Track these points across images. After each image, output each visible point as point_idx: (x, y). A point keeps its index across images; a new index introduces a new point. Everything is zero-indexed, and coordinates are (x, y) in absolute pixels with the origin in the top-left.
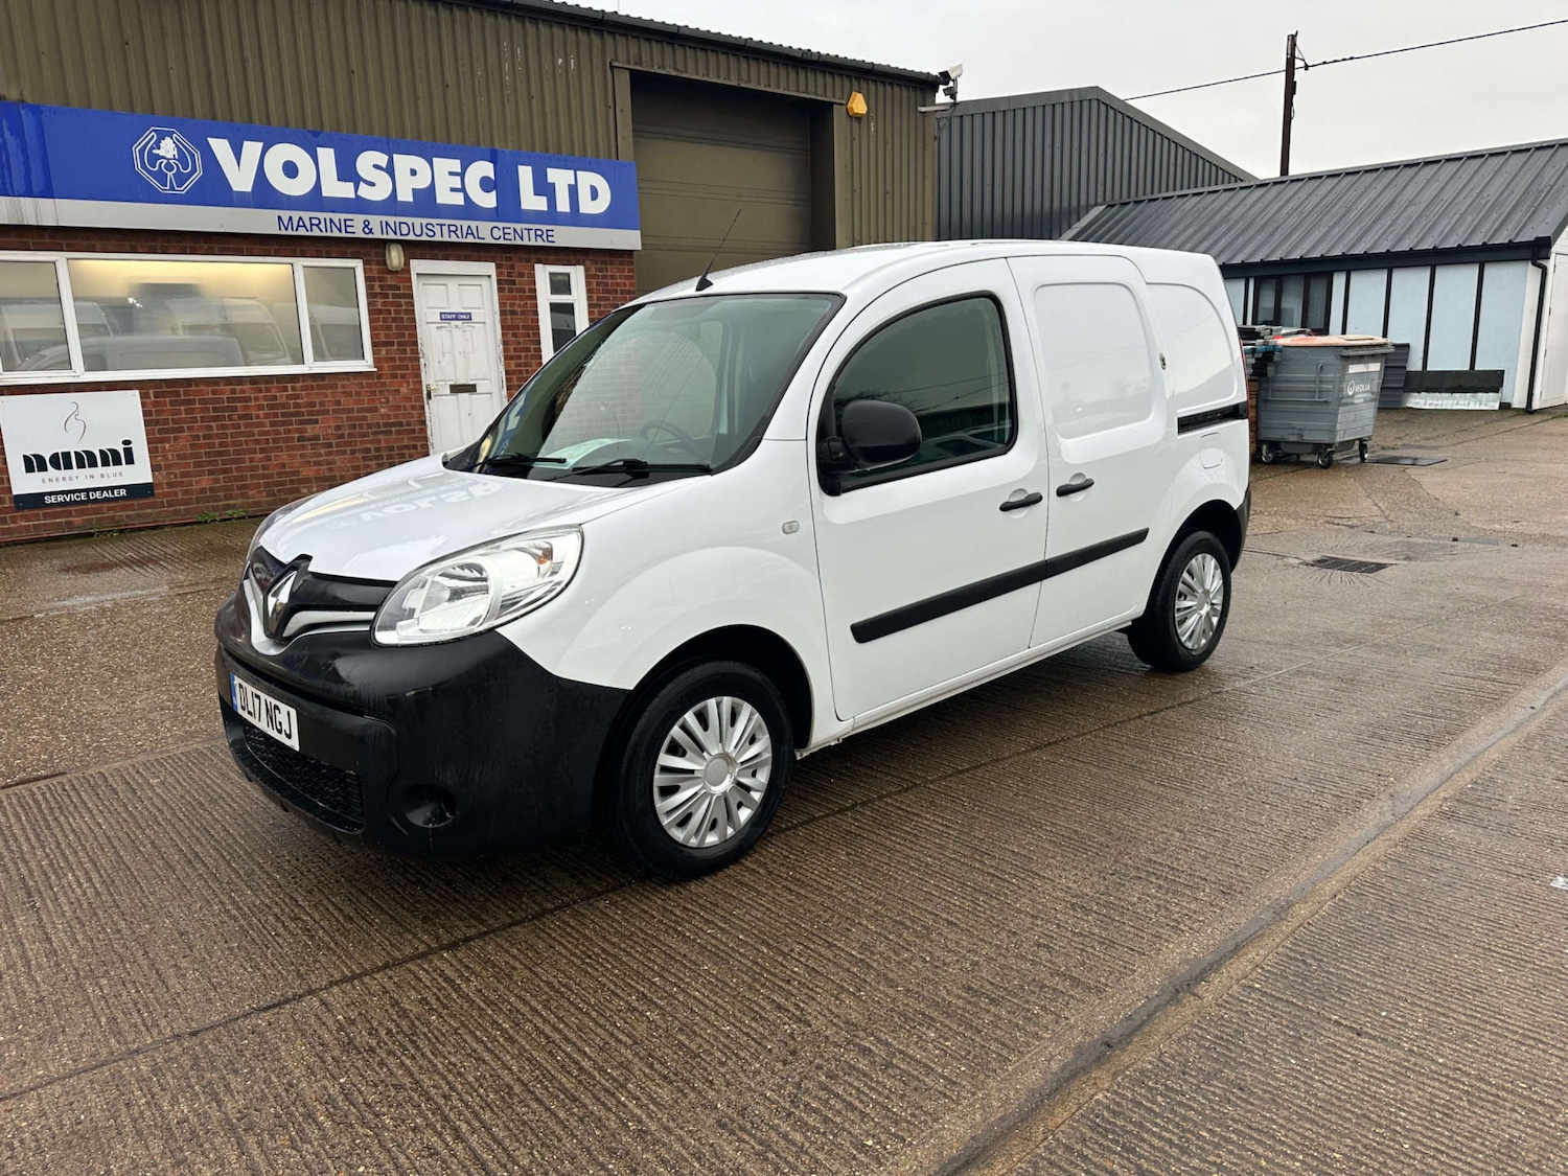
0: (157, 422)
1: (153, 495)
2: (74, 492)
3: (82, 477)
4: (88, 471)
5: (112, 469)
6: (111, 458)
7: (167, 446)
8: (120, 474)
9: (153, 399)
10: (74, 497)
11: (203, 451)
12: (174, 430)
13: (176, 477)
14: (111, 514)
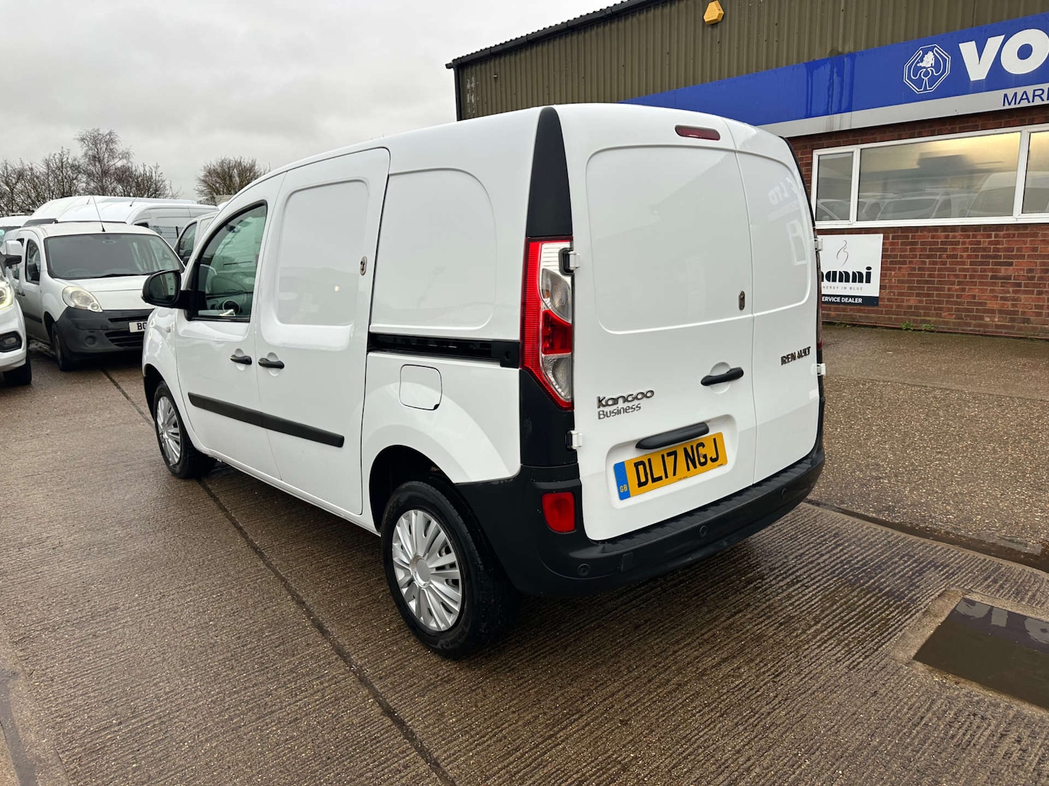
0: (890, 256)
1: (877, 305)
2: (834, 296)
3: (840, 288)
4: (844, 284)
5: (857, 284)
6: (858, 277)
7: (893, 273)
8: (861, 288)
9: (891, 240)
10: (833, 299)
11: (916, 279)
12: (900, 263)
13: (894, 295)
14: (851, 313)
